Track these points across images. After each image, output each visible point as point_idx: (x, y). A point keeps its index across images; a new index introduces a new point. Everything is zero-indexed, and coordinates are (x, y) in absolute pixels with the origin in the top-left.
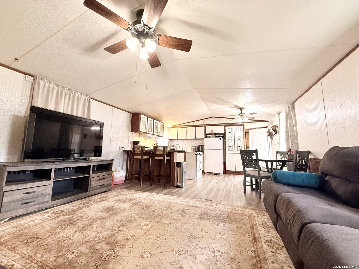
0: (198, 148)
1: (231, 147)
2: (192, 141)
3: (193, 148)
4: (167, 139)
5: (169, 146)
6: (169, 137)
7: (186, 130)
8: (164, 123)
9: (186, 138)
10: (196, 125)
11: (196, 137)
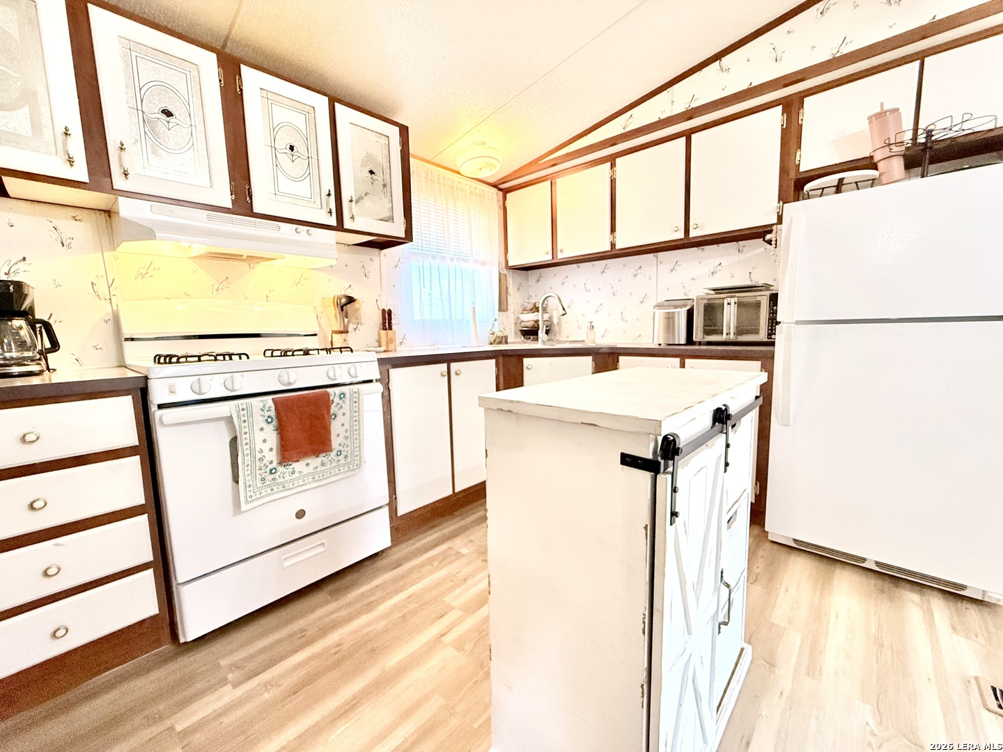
0: (712, 310)
2: (661, 263)
3: (670, 318)
4: (483, 264)
5: (511, 308)
6: (509, 255)
7: (613, 182)
8: (404, 131)
9: (612, 245)
10: (692, 108)
11: (695, 226)
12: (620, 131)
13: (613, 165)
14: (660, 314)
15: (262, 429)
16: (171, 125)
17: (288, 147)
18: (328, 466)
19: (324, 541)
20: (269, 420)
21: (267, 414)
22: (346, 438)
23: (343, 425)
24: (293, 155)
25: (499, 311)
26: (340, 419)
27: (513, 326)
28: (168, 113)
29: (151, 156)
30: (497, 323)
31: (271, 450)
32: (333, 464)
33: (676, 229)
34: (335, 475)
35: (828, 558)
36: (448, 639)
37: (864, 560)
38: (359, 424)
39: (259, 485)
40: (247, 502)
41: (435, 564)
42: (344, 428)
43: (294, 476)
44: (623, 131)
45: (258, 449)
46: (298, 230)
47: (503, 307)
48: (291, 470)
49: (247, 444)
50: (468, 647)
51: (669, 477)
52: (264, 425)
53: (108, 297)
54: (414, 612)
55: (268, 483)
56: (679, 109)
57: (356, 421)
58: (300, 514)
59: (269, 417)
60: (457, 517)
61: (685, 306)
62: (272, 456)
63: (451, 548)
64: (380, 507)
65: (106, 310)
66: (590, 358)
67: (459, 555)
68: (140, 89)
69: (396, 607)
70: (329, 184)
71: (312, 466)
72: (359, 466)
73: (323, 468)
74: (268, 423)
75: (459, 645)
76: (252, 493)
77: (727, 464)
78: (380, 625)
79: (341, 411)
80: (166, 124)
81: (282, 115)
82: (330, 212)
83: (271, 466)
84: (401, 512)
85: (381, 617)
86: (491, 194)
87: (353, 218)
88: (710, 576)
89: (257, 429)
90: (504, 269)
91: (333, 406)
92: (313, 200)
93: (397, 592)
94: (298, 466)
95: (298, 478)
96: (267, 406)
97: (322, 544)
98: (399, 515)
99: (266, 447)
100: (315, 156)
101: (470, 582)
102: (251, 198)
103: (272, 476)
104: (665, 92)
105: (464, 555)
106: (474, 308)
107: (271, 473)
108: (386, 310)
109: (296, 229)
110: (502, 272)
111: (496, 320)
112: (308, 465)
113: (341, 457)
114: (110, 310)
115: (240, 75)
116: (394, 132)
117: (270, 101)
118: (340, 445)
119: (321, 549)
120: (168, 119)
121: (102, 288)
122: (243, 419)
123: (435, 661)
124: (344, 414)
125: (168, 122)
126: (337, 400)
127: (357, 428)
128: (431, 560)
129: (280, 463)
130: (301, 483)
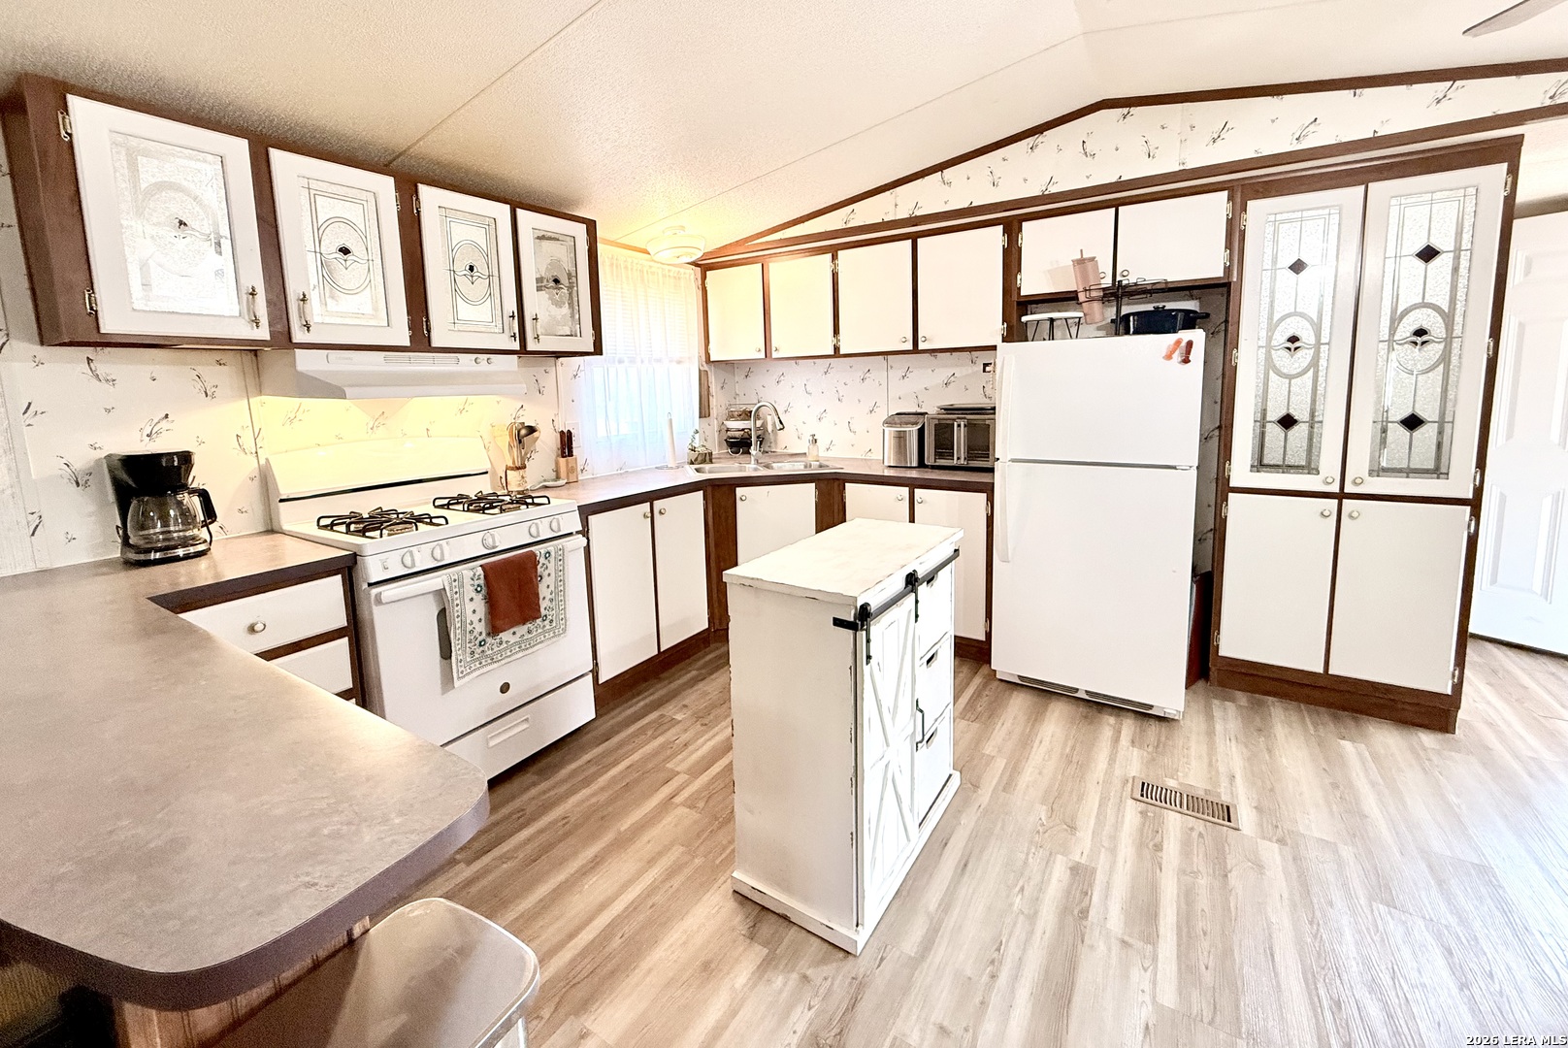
0: (944, 432)
1: (1299, 432)
2: (891, 367)
3: (901, 438)
4: (679, 362)
5: (714, 412)
6: (710, 346)
7: (835, 276)
8: (591, 226)
9: (835, 349)
10: (916, 217)
11: (923, 339)
12: (840, 226)
13: (834, 258)
14: (890, 431)
15: (472, 599)
16: (348, 263)
17: (468, 267)
18: (535, 633)
19: (528, 716)
20: (479, 589)
21: (477, 582)
22: (551, 600)
23: (548, 586)
24: (472, 276)
25: (700, 417)
26: (546, 581)
27: (716, 434)
28: (345, 251)
29: (329, 301)
30: (697, 436)
31: (480, 620)
32: (539, 631)
33: (904, 340)
34: (540, 642)
35: (1044, 692)
36: (678, 800)
37: (1077, 690)
38: (564, 584)
39: (468, 660)
40: (459, 678)
41: (650, 733)
42: (550, 590)
43: (502, 647)
44: (844, 226)
45: (468, 621)
46: (478, 361)
47: (704, 412)
48: (498, 641)
49: (458, 616)
50: (701, 804)
51: (864, 632)
52: (473, 594)
53: (254, 451)
54: (637, 781)
55: (477, 656)
56: (903, 214)
57: (561, 581)
58: (505, 688)
59: (478, 586)
60: (664, 680)
61: (916, 423)
62: (481, 628)
63: (662, 716)
64: (582, 676)
65: (251, 466)
66: (813, 486)
67: (674, 722)
68: (318, 229)
69: (614, 780)
70: (511, 306)
71: (518, 635)
72: (564, 630)
73: (530, 636)
74: (478, 592)
75: (690, 803)
76: (463, 668)
77: (917, 616)
78: (603, 797)
79: (547, 572)
80: (343, 262)
81: (462, 233)
82: (514, 336)
83: (480, 638)
84: (601, 681)
85: (602, 789)
86: (687, 276)
87: (537, 338)
88: (906, 706)
89: (467, 600)
90: (704, 363)
91: (539, 567)
92: (494, 324)
93: (615, 763)
94: (505, 636)
95: (505, 649)
96: (477, 574)
97: (527, 720)
98: (600, 682)
99: (475, 618)
100: (496, 273)
101: (691, 748)
102: (429, 331)
103: (481, 648)
104: (888, 193)
105: (680, 721)
106: (671, 420)
107: (480, 645)
108: (565, 431)
109: (476, 360)
110: (702, 369)
111: (697, 432)
112: (514, 633)
113: (547, 622)
114: (257, 465)
115: (417, 195)
116: (580, 230)
117: (449, 220)
118: (545, 609)
119: (525, 726)
120: (346, 257)
121: (248, 441)
122: (455, 590)
123: (669, 820)
124: (549, 575)
125: (345, 261)
126: (542, 560)
127: (562, 588)
128: (642, 730)
129: (488, 634)
130: (509, 654)
